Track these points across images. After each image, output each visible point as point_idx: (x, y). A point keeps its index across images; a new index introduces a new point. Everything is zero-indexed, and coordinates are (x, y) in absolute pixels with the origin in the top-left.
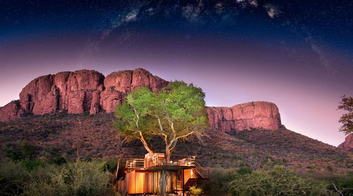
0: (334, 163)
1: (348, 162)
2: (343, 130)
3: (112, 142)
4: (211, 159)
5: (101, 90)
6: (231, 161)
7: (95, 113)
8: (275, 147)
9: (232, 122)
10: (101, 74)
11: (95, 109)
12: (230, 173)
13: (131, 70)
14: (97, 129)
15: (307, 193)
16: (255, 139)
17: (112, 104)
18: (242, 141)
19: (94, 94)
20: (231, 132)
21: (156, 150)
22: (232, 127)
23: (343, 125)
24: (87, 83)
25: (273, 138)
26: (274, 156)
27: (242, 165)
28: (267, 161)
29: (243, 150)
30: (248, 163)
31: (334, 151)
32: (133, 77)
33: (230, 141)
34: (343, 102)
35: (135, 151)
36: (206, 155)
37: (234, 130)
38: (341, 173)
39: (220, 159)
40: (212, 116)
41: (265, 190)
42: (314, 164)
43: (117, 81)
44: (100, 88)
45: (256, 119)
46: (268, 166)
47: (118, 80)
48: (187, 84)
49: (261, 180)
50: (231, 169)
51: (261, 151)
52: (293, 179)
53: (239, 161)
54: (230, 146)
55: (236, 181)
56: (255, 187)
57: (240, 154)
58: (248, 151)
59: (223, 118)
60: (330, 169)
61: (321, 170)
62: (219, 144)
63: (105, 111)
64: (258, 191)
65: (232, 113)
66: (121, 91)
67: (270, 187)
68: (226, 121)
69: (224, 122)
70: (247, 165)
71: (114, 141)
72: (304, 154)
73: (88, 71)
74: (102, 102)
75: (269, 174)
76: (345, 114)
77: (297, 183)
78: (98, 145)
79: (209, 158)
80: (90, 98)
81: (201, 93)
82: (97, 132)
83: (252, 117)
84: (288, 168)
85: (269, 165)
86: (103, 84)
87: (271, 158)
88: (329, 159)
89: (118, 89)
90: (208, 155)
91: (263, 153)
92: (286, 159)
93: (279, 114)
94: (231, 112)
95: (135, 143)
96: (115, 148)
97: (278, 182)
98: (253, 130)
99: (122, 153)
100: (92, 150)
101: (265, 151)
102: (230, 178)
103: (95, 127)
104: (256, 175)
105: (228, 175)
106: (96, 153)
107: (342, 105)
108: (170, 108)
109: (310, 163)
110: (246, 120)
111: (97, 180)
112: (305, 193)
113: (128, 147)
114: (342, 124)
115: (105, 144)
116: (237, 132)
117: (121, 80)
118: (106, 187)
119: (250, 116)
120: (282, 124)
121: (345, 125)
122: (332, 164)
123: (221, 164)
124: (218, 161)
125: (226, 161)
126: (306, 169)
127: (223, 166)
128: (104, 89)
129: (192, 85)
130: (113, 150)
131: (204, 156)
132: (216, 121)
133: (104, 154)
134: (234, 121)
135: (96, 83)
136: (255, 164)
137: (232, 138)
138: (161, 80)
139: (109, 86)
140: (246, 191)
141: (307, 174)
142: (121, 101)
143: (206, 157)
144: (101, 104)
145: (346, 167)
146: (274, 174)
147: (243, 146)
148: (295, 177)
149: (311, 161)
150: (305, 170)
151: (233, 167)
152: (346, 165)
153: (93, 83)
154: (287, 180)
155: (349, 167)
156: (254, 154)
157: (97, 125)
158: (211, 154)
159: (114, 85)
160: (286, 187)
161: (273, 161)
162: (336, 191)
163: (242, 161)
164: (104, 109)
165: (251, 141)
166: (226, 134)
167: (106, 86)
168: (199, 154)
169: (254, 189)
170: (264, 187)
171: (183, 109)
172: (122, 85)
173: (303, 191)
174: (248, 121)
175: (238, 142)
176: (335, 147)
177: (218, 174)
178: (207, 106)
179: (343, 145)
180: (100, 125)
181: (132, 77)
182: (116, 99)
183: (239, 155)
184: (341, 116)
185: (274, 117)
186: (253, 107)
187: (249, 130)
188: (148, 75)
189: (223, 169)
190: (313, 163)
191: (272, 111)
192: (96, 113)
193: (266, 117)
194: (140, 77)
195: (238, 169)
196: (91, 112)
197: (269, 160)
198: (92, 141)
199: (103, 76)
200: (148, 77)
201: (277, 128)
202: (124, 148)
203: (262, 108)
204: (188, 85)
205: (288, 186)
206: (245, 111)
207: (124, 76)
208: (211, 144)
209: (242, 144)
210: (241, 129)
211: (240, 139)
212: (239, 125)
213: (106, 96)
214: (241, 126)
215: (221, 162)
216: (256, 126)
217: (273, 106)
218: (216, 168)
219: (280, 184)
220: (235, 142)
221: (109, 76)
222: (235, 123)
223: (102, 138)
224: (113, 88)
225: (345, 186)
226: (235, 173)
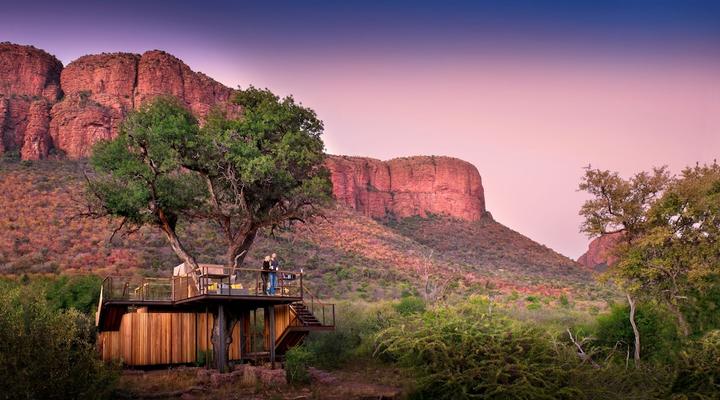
0: (571, 290)
1: (592, 290)
2: (586, 230)
3: (83, 234)
4: (340, 280)
5: (53, 98)
6: (383, 284)
7: (37, 157)
8: (471, 255)
9: (389, 196)
10: (53, 59)
11: (35, 146)
12: (379, 313)
13: (135, 52)
14: (43, 198)
15: (524, 349)
16: (434, 238)
17: (84, 136)
18: (408, 239)
19: (33, 107)
20: (385, 217)
21: (202, 257)
22: (389, 207)
23: (585, 219)
24: (14, 78)
25: (470, 237)
26: (470, 276)
27: (406, 294)
28: (457, 286)
29: (410, 260)
30: (419, 290)
31: (571, 269)
32: (141, 71)
33: (382, 238)
34: (587, 178)
35: (147, 258)
36: (327, 271)
37: (392, 213)
38: (581, 309)
39: (358, 279)
40: (341, 177)
41: (449, 348)
42: (539, 293)
43: (97, 80)
44: (50, 93)
45: (439, 194)
46: (459, 296)
47: (99, 75)
48: (278, 98)
49: (443, 325)
50: (382, 304)
51: (447, 264)
52: (502, 322)
53: (401, 284)
54: (382, 251)
55: (390, 330)
56: (430, 341)
57: (403, 269)
58: (421, 262)
59: (369, 184)
60: (564, 302)
61: (551, 303)
62: (357, 245)
63: (65, 152)
64: (436, 349)
65: (390, 174)
66: (108, 103)
67: (460, 341)
68: (377, 191)
69: (371, 194)
70: (417, 294)
71: (90, 230)
72: (523, 273)
73: (16, 47)
74: (58, 129)
75: (459, 312)
76: (589, 199)
77: (509, 330)
78: (45, 239)
79: (335, 277)
80: (23, 117)
81: (313, 120)
82: (43, 206)
83: (430, 189)
84: (494, 301)
85: (460, 293)
86: (58, 82)
87: (464, 279)
88: (564, 284)
89: (99, 98)
90: (332, 270)
91: (450, 268)
92: (492, 281)
93: (482, 189)
94: (386, 173)
95: (147, 238)
96: (95, 248)
97: (475, 330)
98: (432, 217)
99: (113, 262)
100: (28, 252)
101: (452, 264)
102: (380, 323)
103: (36, 195)
104: (434, 315)
105: (376, 316)
106: (39, 261)
107: (586, 182)
108: (237, 152)
109: (532, 290)
110: (418, 194)
111: (43, 330)
112: (521, 349)
113: (128, 247)
114: (583, 219)
115: (64, 237)
116: (399, 220)
117: (108, 77)
118: (69, 348)
119: (426, 187)
120: (487, 209)
121: (589, 220)
122: (568, 293)
123: (359, 290)
124: (355, 285)
125: (372, 285)
126: (526, 303)
127: (364, 297)
128: (61, 95)
129: (292, 101)
130: (88, 254)
131: (323, 273)
132: (350, 189)
133: (62, 265)
134: (392, 194)
135: (38, 81)
136: (434, 292)
137: (389, 233)
138: (213, 83)
139: (75, 89)
140: (411, 351)
141: (528, 312)
142: (109, 129)
143: (327, 276)
144: (53, 134)
145: (589, 298)
146: (467, 312)
147: (411, 252)
148: (505, 318)
149: (534, 286)
150: (523, 305)
151: (386, 298)
152: (589, 294)
153: (32, 79)
154: (491, 324)
155: (593, 299)
156: (431, 270)
157: (42, 188)
158: (340, 269)
159: (89, 87)
160: (489, 339)
161: (467, 285)
162: (571, 344)
163: (406, 285)
164: (63, 148)
165: (427, 242)
166: (375, 222)
167: (67, 90)
168: (310, 268)
169: (428, 346)
170: (448, 342)
171: (269, 157)
172: (111, 89)
173: (518, 346)
174: (422, 196)
175: (400, 243)
176: (572, 260)
177: (353, 314)
178: (327, 153)
179: (585, 257)
180: (49, 188)
181: (137, 70)
182: (95, 124)
183: (402, 272)
184: (584, 203)
185: (473, 193)
186: (432, 167)
187: (425, 216)
188: (180, 69)
189: (364, 303)
190: (538, 290)
191: (469, 181)
192: (41, 156)
193: (457, 191)
194: (158, 74)
195: (397, 302)
196: (24, 154)
197: (460, 282)
198: (29, 229)
199: (59, 65)
200: (181, 74)
201: (477, 216)
202: (118, 251)
203: (450, 172)
204: (281, 101)
205: (492, 336)
206: (415, 174)
207: (116, 67)
208: (339, 243)
209: (408, 247)
210: (407, 214)
211: (404, 235)
212: (404, 204)
213: (67, 116)
214: (408, 206)
215: (360, 287)
216: (437, 209)
217: (470, 171)
218: (348, 302)
219: (478, 334)
220: (394, 242)
221: (74, 63)
222: (395, 197)
223: (56, 224)
224: (85, 95)
225: (586, 335)
226: (391, 312)
